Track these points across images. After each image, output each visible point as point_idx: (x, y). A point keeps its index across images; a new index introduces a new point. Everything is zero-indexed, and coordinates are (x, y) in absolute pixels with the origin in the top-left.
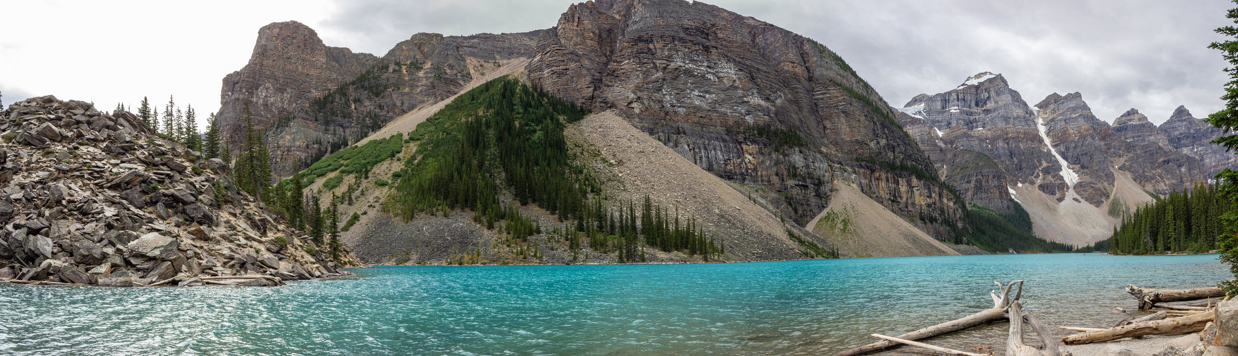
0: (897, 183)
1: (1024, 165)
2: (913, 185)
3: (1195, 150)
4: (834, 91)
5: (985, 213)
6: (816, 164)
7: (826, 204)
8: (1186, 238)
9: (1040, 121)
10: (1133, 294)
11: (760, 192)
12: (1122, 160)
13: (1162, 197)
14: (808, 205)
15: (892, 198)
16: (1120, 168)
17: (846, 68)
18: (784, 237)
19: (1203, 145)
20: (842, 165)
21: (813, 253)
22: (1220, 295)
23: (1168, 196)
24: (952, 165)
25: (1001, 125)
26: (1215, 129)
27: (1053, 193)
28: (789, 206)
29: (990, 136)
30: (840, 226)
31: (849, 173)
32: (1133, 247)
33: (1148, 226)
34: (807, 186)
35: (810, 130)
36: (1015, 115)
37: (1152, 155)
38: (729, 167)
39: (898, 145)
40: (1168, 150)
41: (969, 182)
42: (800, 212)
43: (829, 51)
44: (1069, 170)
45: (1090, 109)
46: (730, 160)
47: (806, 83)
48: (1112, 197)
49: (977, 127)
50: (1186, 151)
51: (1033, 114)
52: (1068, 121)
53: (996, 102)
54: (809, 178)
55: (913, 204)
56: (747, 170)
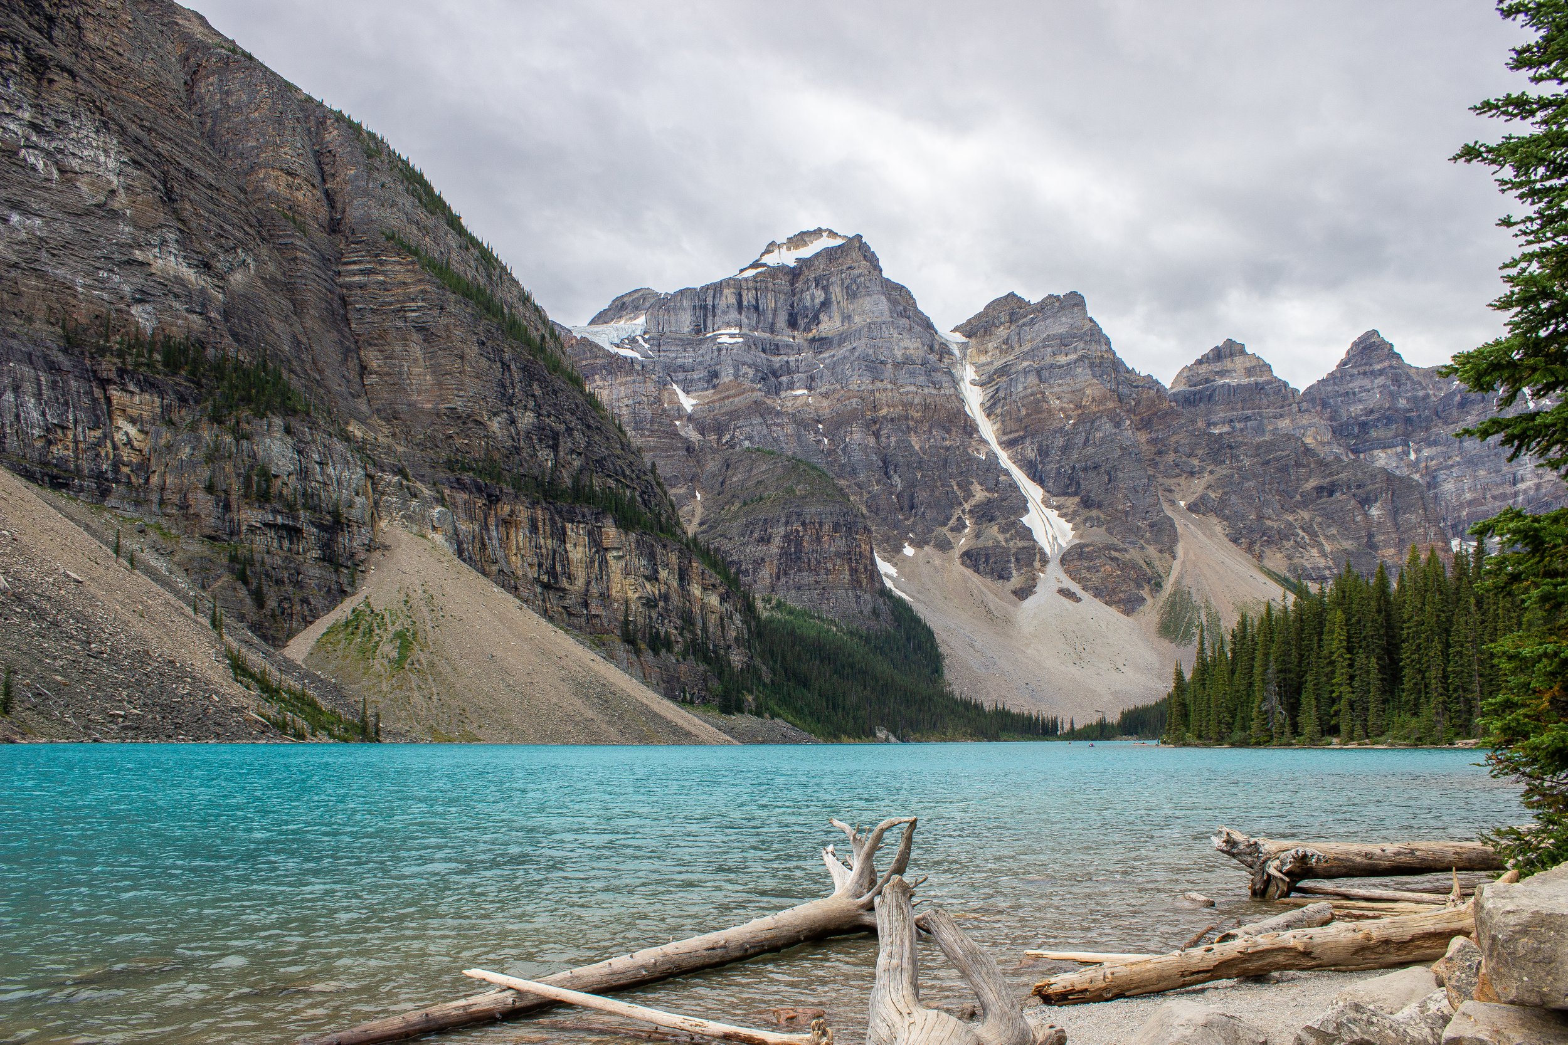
0: (562, 537)
1: (922, 495)
2: (606, 543)
3: (1413, 456)
4: (396, 268)
5: (810, 629)
6: (330, 470)
7: (352, 583)
8: (1385, 701)
9: (968, 373)
10: (1233, 855)
11: (153, 535)
12: (1198, 486)
13: (1314, 588)
14: (298, 585)
15: (545, 578)
16: (1191, 508)
17: (434, 204)
18: (217, 673)
19: (1435, 443)
20: (406, 477)
21: (301, 723)
22: (1490, 865)
23: (1330, 586)
24: (720, 490)
25: (859, 381)
26: (1472, 396)
27: (1003, 575)
28: (239, 585)
29: (826, 413)
30: (389, 649)
31: (424, 502)
32: (1230, 726)
33: (1273, 667)
34: (298, 531)
35: (321, 372)
36: (899, 354)
37: (1284, 470)
38: (57, 451)
39: (569, 430)
40: (1331, 458)
41: (765, 540)
42: (272, 603)
43: (391, 154)
44: (1047, 511)
45: (1108, 342)
46: (64, 428)
47: (321, 237)
48: (1168, 587)
49: (791, 386)
50: (1383, 459)
51: (950, 353)
52: (1045, 373)
53: (847, 318)
54: (305, 507)
55: (605, 597)
56: (117, 464)
